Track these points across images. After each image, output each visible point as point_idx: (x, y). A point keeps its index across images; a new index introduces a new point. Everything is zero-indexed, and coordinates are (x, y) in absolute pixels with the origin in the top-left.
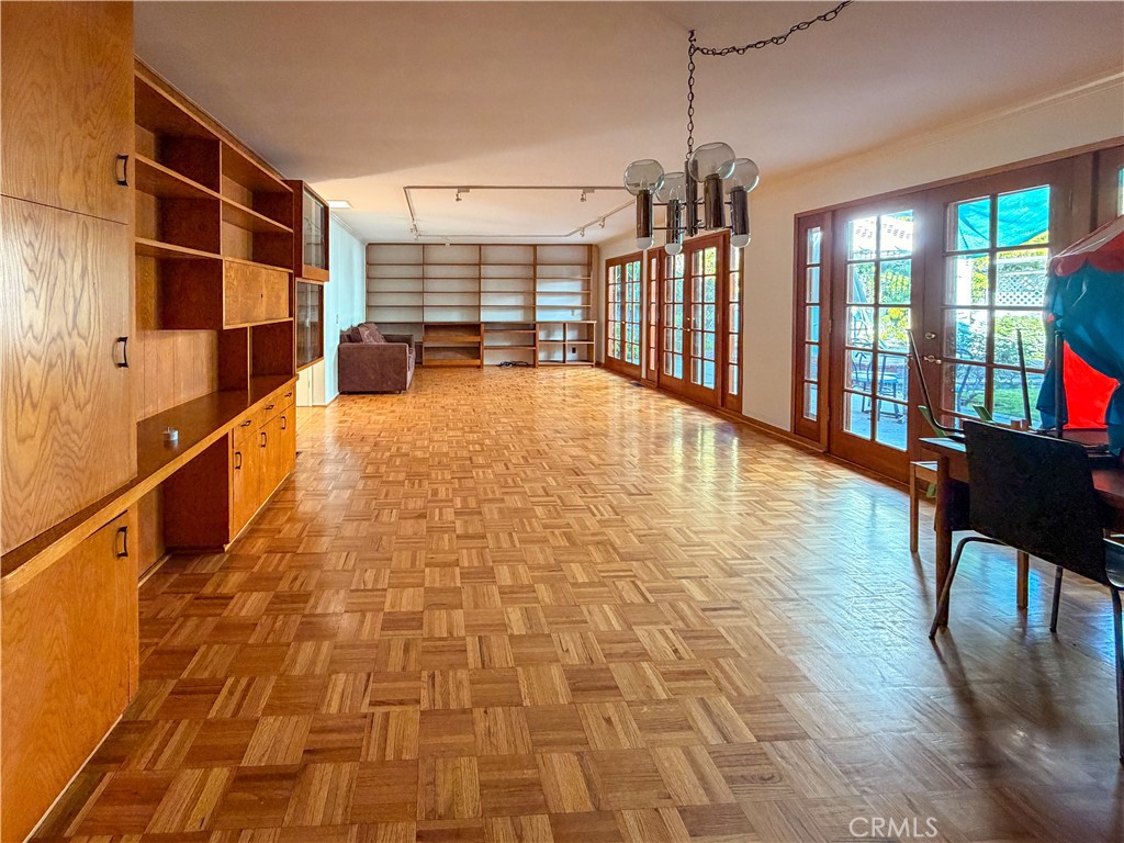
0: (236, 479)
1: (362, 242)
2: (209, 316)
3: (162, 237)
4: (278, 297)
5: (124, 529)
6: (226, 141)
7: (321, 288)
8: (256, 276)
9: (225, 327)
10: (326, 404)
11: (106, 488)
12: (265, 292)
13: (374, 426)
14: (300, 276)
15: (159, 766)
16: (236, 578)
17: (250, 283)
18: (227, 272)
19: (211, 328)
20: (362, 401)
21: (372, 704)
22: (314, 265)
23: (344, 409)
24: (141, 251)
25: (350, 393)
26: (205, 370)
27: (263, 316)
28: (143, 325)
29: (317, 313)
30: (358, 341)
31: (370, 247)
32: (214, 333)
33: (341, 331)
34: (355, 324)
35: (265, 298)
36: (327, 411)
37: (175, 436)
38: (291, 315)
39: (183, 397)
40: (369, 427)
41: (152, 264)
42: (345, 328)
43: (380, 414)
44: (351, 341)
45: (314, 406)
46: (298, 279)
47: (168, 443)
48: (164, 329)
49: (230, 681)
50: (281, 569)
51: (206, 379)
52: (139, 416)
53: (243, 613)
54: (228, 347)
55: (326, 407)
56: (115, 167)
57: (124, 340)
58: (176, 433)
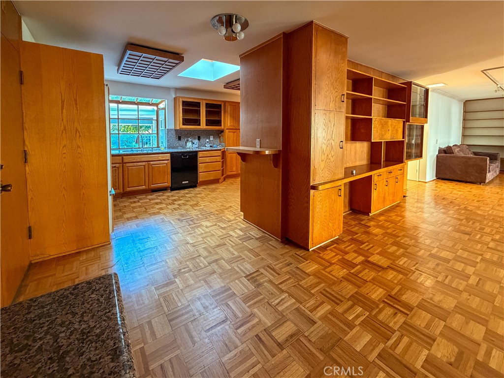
0: (375, 193)
1: (460, 101)
2: (367, 137)
3: (353, 113)
4: (397, 131)
5: (340, 189)
6: (375, 77)
7: (422, 127)
8: (386, 123)
9: (372, 141)
10: (427, 181)
11: (337, 178)
12: (390, 129)
13: (454, 195)
14: (409, 122)
15: (347, 249)
16: (372, 223)
17: (383, 126)
18: (374, 121)
19: (367, 141)
20: (450, 184)
21: (415, 269)
22: (418, 116)
23: (437, 185)
24: (347, 118)
25: (443, 179)
26: (366, 156)
27: (389, 138)
28: (346, 139)
29: (420, 138)
30: (451, 153)
31: (467, 103)
32: (370, 143)
33: (439, 148)
34: (451, 145)
35: (390, 132)
36: (427, 184)
37: (354, 172)
38: (403, 138)
39: (358, 163)
40: (450, 195)
41: (350, 121)
42: (443, 146)
43: (459, 191)
44: (446, 153)
45: (419, 181)
46: (407, 123)
47: (352, 173)
48: (352, 140)
49: (367, 244)
50: (389, 226)
51: (366, 159)
52: (345, 166)
53: (374, 232)
54: (375, 148)
55: (426, 183)
56: (341, 98)
57: (342, 142)
58: (355, 171)
